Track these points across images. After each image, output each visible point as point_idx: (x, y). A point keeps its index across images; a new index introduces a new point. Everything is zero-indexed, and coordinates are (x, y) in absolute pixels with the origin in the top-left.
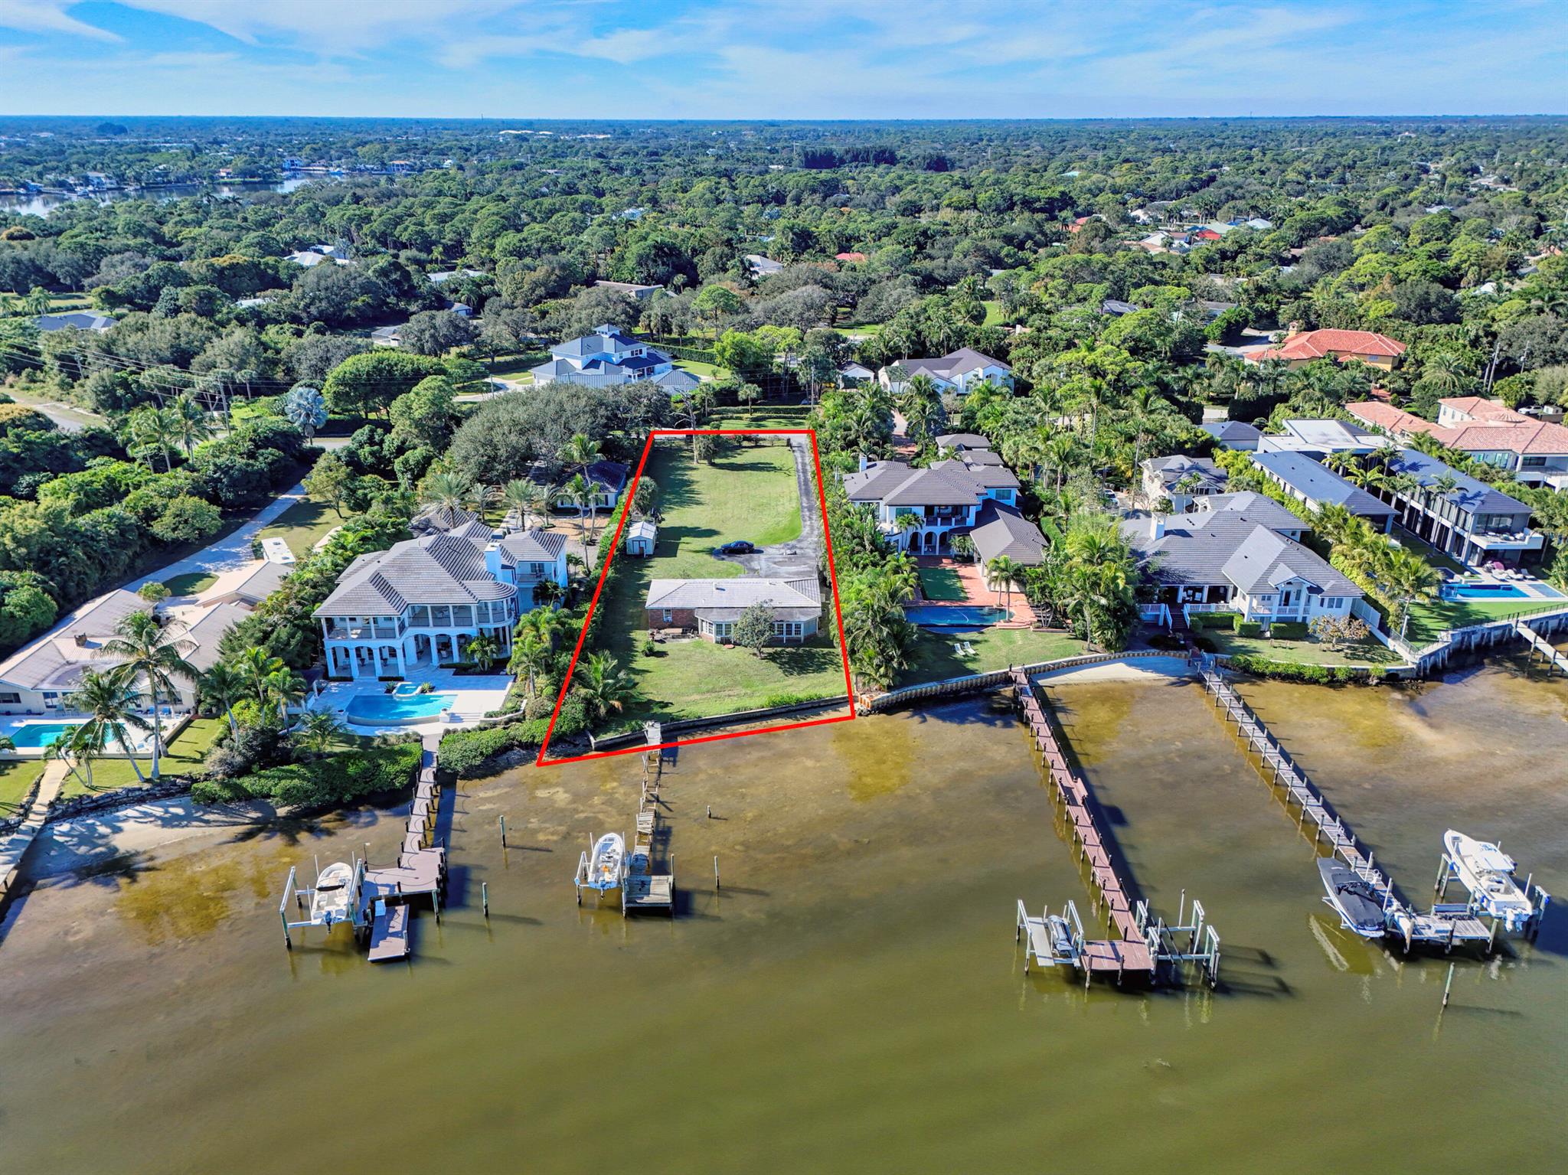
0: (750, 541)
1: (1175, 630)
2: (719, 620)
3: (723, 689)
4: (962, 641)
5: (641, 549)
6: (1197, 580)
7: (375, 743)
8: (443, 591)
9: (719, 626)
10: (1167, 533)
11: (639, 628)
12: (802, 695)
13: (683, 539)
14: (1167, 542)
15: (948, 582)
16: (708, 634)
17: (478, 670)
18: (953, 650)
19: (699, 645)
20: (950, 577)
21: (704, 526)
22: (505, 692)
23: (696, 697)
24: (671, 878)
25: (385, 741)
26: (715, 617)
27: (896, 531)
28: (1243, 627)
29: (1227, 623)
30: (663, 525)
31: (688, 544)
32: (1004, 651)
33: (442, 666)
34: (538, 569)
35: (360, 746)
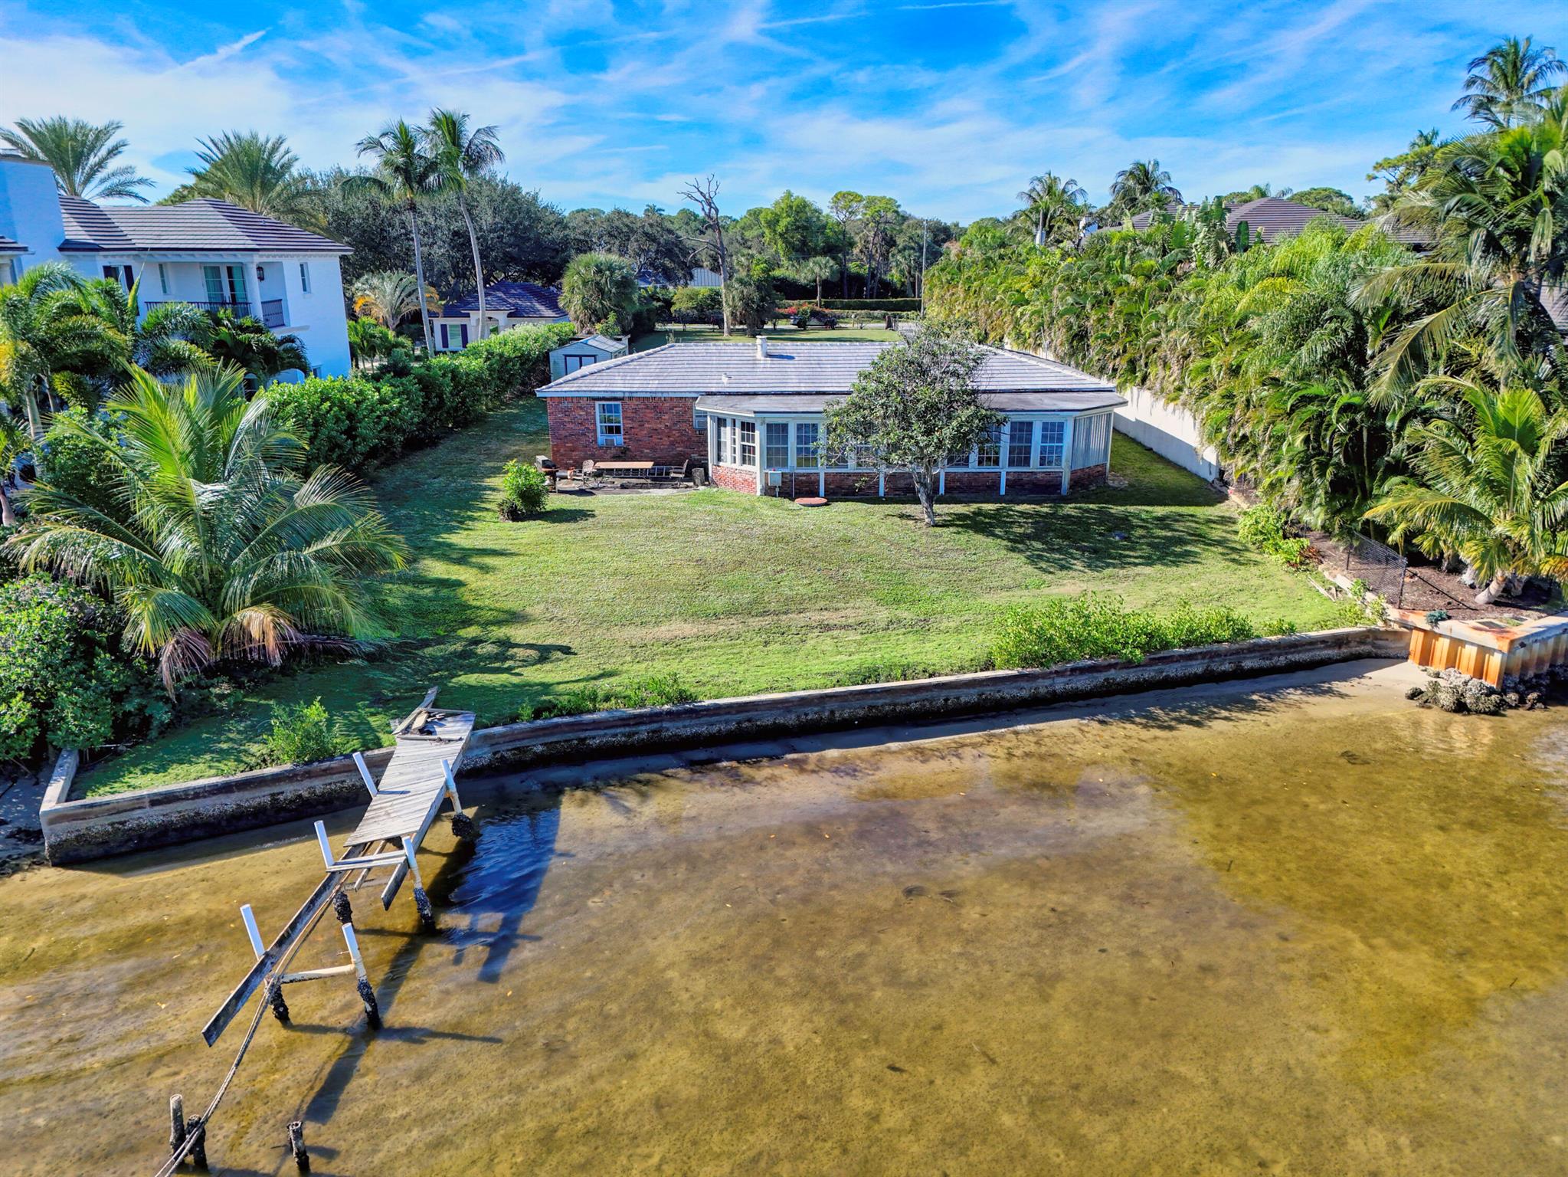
9: (777, 431)
16: (739, 469)
19: (708, 500)
23: (678, 628)
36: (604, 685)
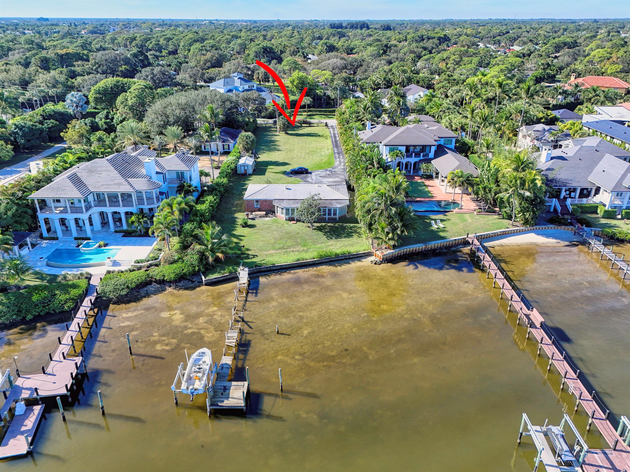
0: (306, 167)
1: (563, 214)
2: (288, 206)
3: (289, 247)
4: (435, 220)
5: (245, 170)
6: (574, 184)
7: (59, 279)
8: (115, 184)
9: (287, 210)
10: (552, 158)
11: (240, 211)
12: (339, 251)
13: (269, 167)
14: (553, 163)
15: (420, 188)
16: (281, 215)
17: (137, 234)
18: (430, 225)
19: (276, 221)
20: (421, 186)
21: (281, 160)
22: (151, 248)
23: (272, 252)
24: (246, 384)
25: (65, 277)
26: (285, 204)
27: (389, 160)
28: (606, 212)
29: (594, 210)
30: (259, 160)
31: (271, 169)
32: (461, 226)
33: (116, 232)
34: (181, 176)
35: (48, 282)
36: (263, 262)
